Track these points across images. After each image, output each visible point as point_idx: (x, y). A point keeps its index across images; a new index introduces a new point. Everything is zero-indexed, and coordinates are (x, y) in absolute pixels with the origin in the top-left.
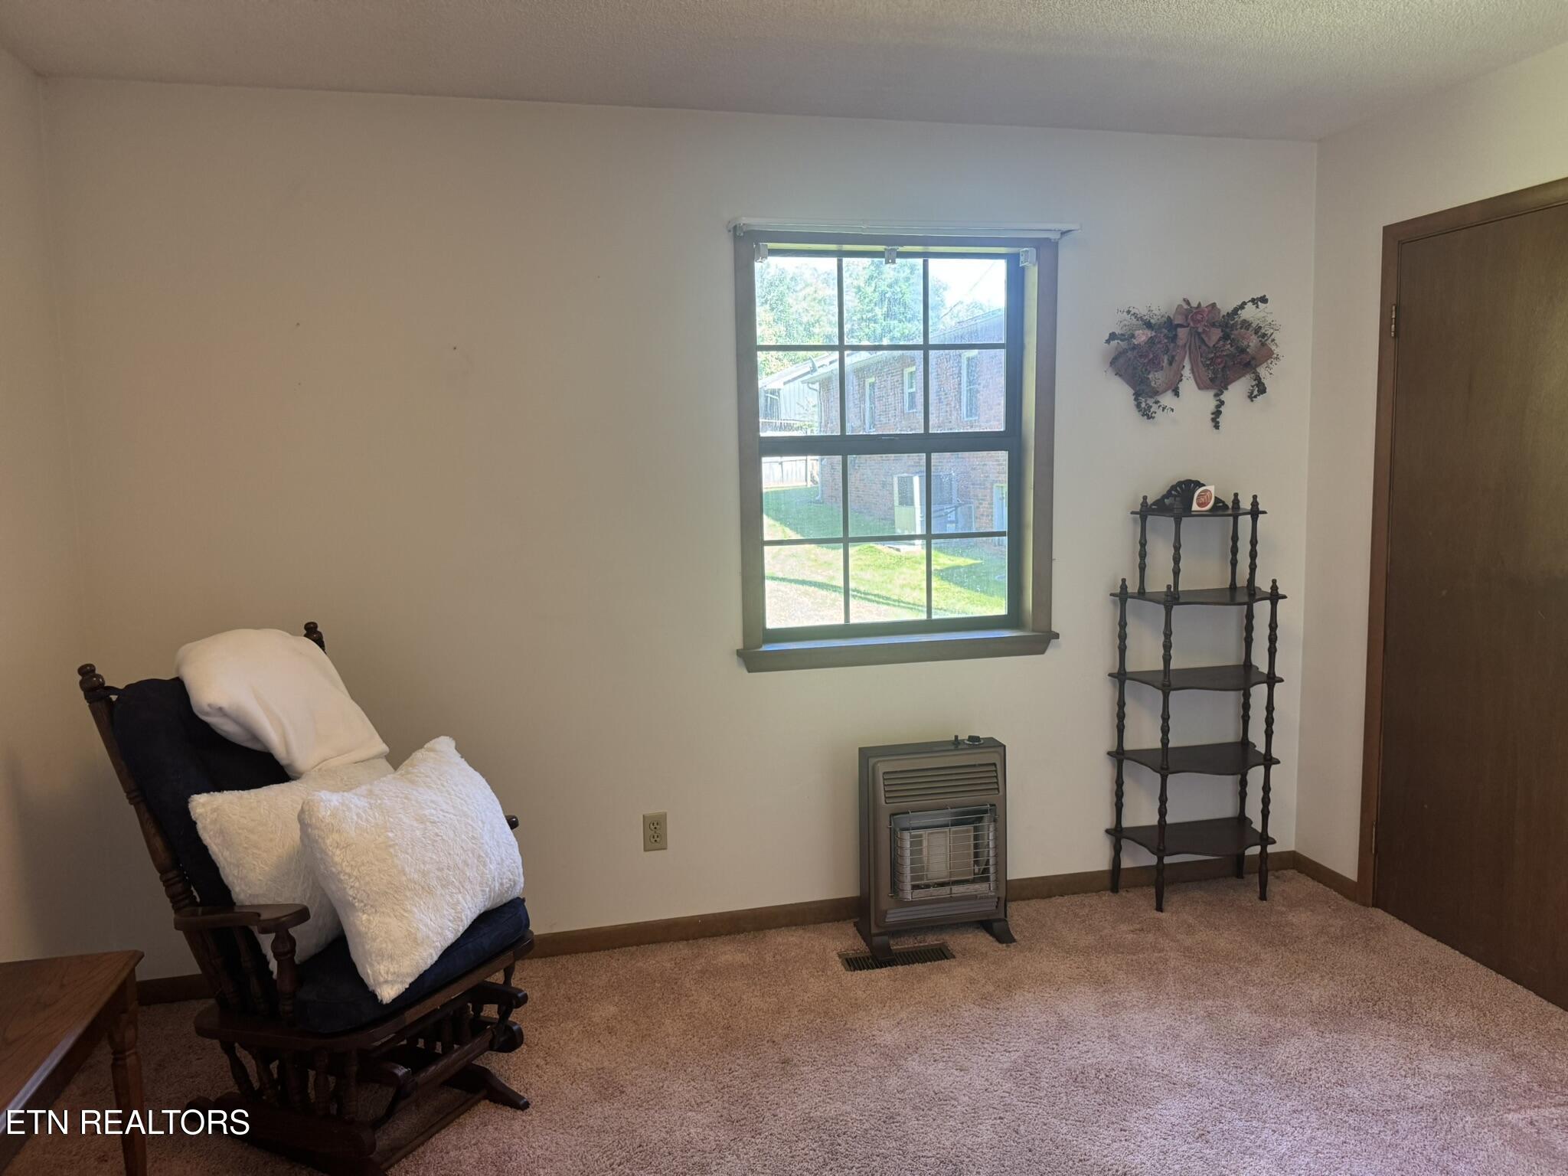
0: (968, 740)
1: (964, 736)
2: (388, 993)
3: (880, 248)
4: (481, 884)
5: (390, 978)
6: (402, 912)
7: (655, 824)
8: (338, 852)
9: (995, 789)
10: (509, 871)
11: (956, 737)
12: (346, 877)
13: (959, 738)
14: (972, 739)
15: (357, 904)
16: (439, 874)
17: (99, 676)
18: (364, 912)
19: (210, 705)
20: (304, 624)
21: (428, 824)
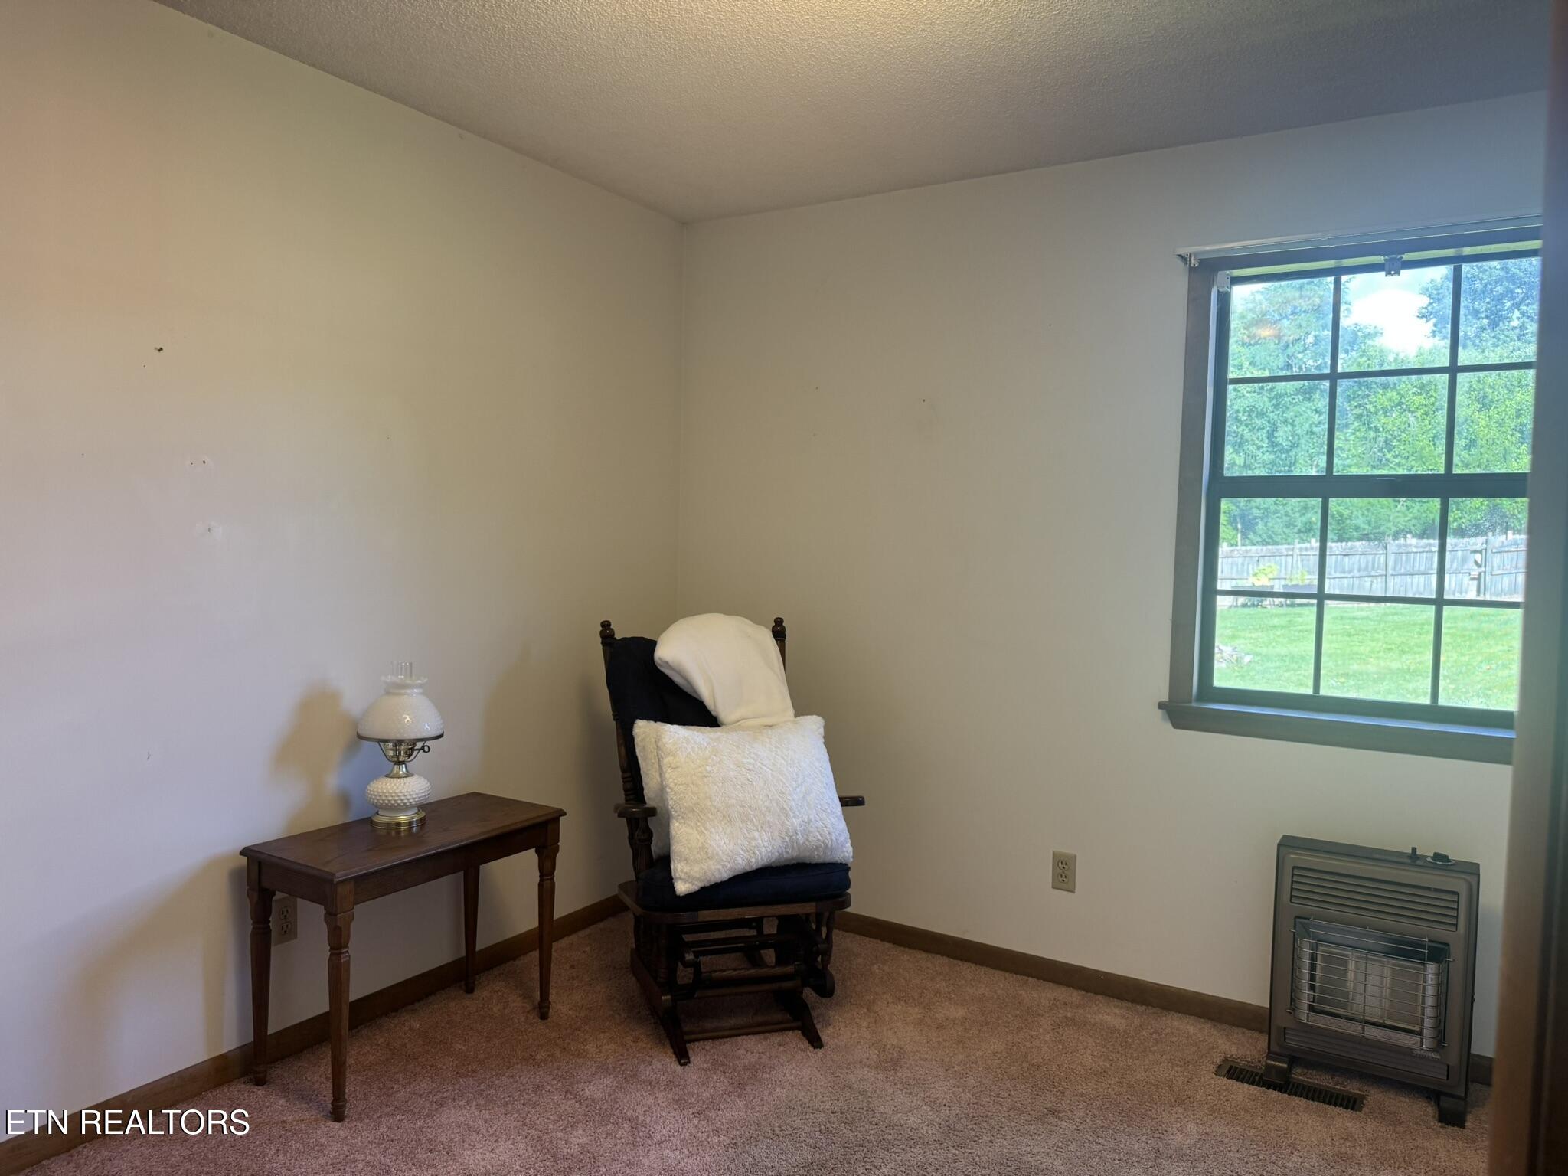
0: (1432, 858)
1: (1426, 851)
2: (682, 888)
3: (1379, 259)
4: (780, 832)
5: (683, 876)
6: (703, 829)
7: (1064, 864)
8: (669, 771)
9: (1453, 924)
10: (818, 832)
11: (1414, 850)
12: (669, 790)
13: (1418, 853)
14: (1438, 857)
15: (673, 813)
16: (741, 810)
17: (612, 630)
18: (677, 820)
19: (660, 659)
20: (775, 618)
21: (743, 769)
